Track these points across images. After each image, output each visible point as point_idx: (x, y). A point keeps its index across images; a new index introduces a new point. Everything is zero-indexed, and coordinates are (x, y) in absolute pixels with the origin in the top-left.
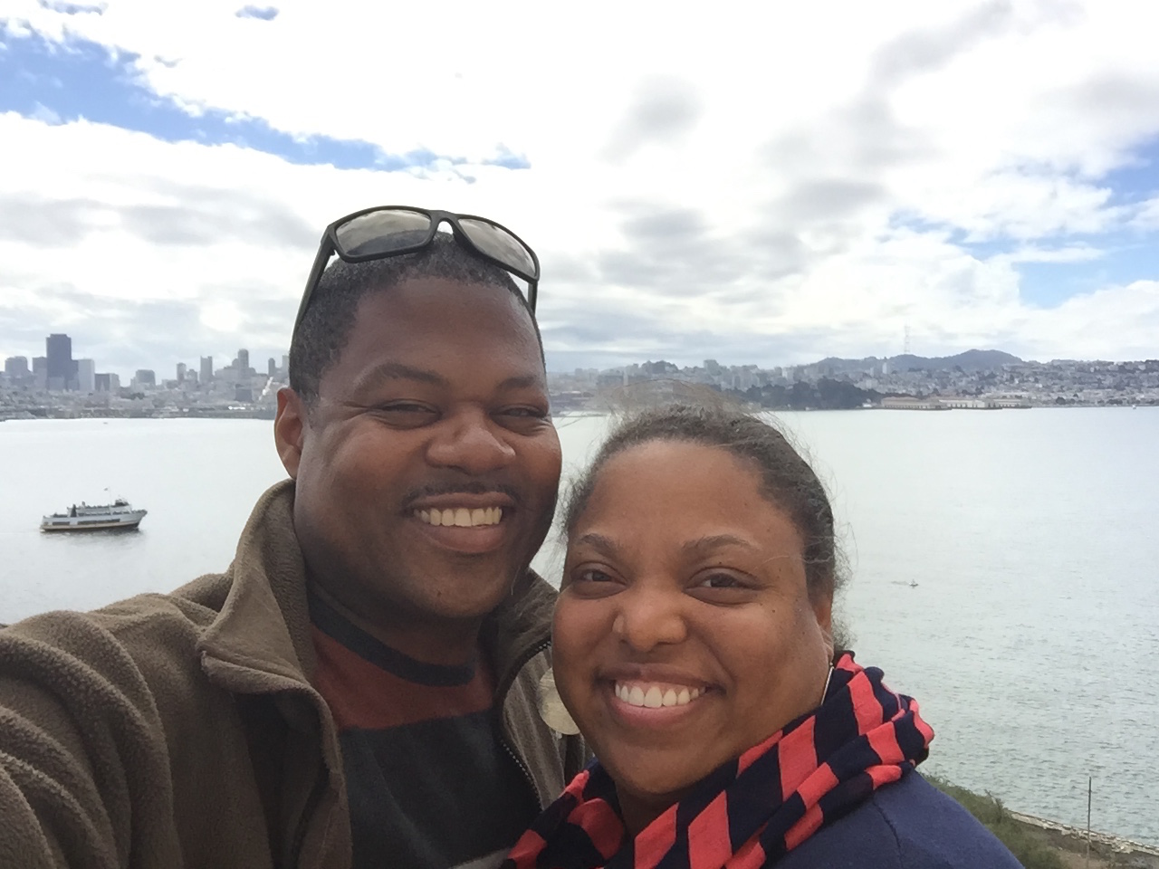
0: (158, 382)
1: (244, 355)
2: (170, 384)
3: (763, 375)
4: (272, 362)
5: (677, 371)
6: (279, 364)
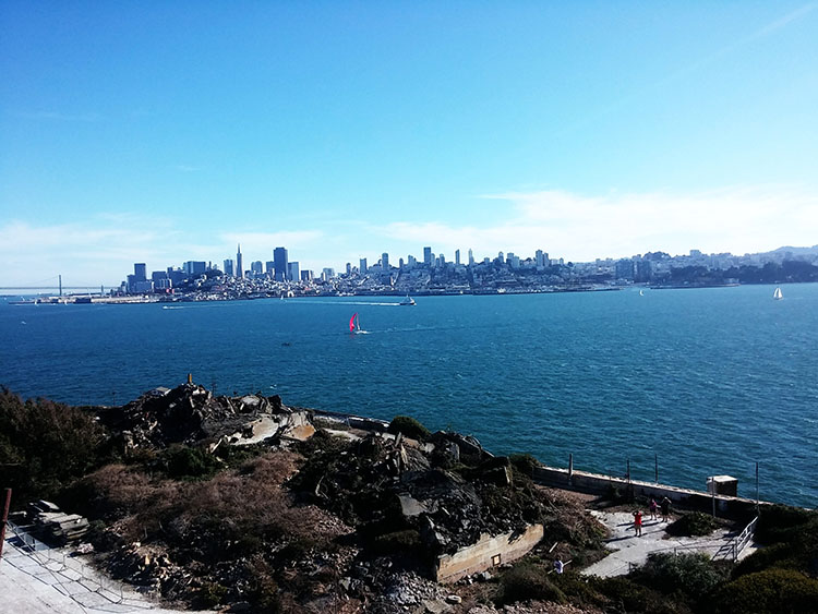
0: (336, 275)
1: (385, 256)
2: (342, 276)
3: (736, 259)
4: (401, 260)
5: (669, 259)
6: (406, 262)
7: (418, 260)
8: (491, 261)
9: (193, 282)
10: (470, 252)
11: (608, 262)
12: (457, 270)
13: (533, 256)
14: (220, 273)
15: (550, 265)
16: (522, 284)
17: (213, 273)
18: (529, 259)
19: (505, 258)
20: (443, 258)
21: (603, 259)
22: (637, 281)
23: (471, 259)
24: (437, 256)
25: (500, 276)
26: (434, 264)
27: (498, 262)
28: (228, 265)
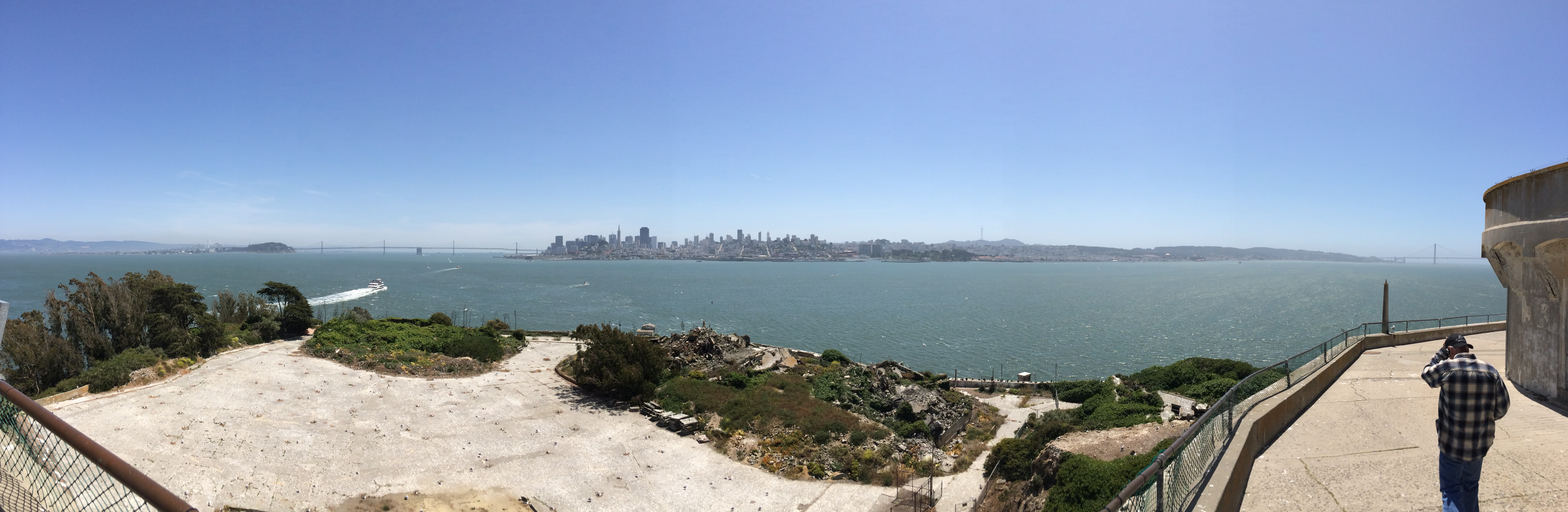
0: (679, 246)
1: (712, 235)
2: (682, 246)
4: (721, 238)
5: (890, 244)
6: (725, 238)
7: (733, 238)
8: (781, 240)
9: (590, 248)
10: (768, 234)
11: (854, 244)
12: (760, 245)
13: (809, 238)
14: (606, 243)
15: (819, 244)
16: (802, 255)
17: (602, 242)
18: (806, 240)
19: (791, 238)
20: (749, 237)
21: (850, 241)
22: (873, 256)
23: (769, 239)
24: (746, 235)
25: (787, 250)
26: (743, 240)
27: (786, 240)
28: (612, 237)
